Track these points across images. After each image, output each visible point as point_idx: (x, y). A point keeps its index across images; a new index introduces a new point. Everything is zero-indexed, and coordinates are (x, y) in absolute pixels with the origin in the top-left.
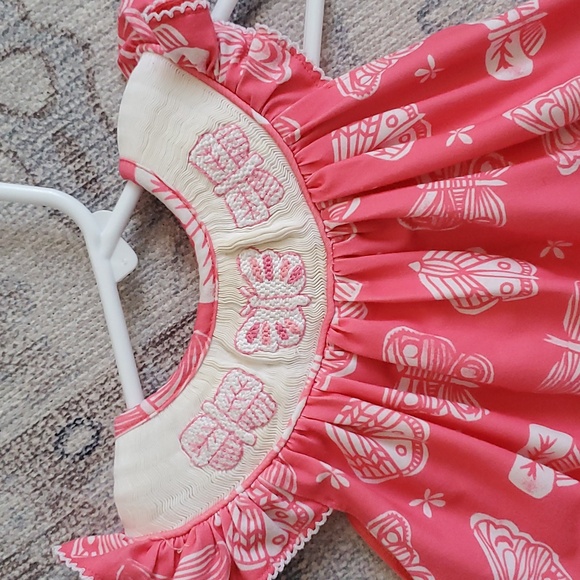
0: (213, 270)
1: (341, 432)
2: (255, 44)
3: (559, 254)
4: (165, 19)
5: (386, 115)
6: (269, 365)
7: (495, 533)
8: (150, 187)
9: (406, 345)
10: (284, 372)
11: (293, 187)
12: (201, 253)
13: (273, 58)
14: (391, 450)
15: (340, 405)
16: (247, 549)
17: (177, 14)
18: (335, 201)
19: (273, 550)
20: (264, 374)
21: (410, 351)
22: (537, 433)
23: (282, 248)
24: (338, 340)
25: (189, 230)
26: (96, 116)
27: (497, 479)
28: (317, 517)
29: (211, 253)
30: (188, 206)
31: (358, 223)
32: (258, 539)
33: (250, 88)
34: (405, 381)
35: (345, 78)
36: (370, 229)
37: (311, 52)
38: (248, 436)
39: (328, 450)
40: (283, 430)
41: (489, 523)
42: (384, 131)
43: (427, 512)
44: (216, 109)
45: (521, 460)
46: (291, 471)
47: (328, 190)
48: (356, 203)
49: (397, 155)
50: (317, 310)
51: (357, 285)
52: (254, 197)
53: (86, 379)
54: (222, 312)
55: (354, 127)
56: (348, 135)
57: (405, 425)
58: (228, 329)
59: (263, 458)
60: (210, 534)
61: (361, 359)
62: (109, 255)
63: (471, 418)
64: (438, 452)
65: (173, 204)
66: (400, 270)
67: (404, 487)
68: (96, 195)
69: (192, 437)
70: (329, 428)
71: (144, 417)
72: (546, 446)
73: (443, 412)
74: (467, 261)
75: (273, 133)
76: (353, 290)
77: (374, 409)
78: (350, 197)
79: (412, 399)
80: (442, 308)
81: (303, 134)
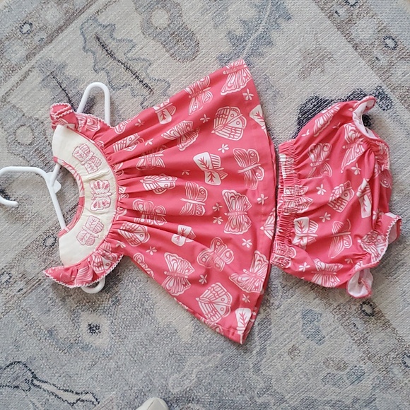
0: (83, 187)
1: (123, 232)
2: (89, 120)
4: (60, 117)
5: (129, 137)
6: (101, 214)
7: (172, 258)
8: (62, 164)
9: (139, 204)
10: (106, 215)
11: (104, 160)
12: (79, 182)
13: (94, 123)
14: (138, 236)
15: (121, 224)
16: (98, 267)
17: (64, 115)
18: (116, 164)
19: (106, 268)
20: (99, 217)
21: (141, 206)
22: (180, 227)
23: (102, 179)
24: (120, 205)
25: (75, 176)
26: (47, 143)
27: (169, 241)
28: (119, 257)
29: (82, 182)
30: (74, 169)
31: (124, 170)
32: (101, 264)
33: (88, 133)
34: (143, 216)
35: (117, 127)
36: (128, 171)
37: (107, 121)
38: (96, 235)
39: (120, 238)
40: (106, 233)
41: (170, 255)
42: (128, 142)
43: (151, 253)
44: (80, 140)
45: (175, 235)
46: (109, 244)
47: (113, 161)
48: (122, 164)
49: (132, 149)
50: (114, 197)
51: (125, 188)
52: (93, 164)
53: (50, 223)
54: (86, 199)
55: (119, 142)
56: (118, 144)
57: (140, 228)
58: (88, 204)
59: (101, 241)
60: (86, 264)
61: (128, 210)
62: (53, 185)
63: (160, 224)
64: (153, 235)
65: (69, 169)
66: (138, 182)
67: (144, 247)
68: (48, 167)
69: (80, 236)
70: (119, 231)
71: (66, 232)
72: (183, 231)
73: (152, 223)
74: (157, 178)
75: (97, 145)
76: (123, 190)
77: (131, 224)
78: (120, 162)
79: (143, 220)
80: (151, 192)
81: (105, 145)
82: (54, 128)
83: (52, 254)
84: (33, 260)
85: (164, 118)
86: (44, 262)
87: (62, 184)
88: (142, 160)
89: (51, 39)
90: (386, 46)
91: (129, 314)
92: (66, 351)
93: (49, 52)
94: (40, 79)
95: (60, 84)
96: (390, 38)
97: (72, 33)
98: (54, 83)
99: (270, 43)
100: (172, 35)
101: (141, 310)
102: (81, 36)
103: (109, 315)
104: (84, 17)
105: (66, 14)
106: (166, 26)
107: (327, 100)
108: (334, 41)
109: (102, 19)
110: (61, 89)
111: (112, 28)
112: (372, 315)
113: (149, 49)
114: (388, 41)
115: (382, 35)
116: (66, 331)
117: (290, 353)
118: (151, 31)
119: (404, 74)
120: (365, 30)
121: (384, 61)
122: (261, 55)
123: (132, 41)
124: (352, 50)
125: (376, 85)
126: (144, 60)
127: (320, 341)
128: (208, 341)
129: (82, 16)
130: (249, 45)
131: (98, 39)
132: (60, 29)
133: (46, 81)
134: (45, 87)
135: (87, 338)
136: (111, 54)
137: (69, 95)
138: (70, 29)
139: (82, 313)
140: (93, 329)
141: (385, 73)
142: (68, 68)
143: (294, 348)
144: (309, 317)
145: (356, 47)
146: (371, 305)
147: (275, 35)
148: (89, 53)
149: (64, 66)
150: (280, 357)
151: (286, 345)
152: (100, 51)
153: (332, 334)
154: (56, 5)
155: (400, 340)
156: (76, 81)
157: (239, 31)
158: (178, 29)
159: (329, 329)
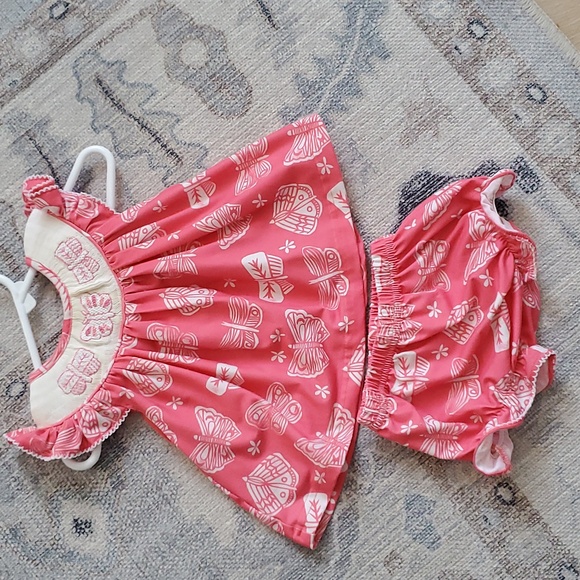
0: (69, 304)
1: (130, 373)
2: (81, 201)
3: (233, 285)
4: (37, 196)
5: (143, 228)
6: (97, 345)
7: (206, 415)
8: (39, 269)
9: (157, 331)
10: (104, 348)
11: (103, 263)
12: (63, 297)
13: (89, 206)
14: (154, 380)
15: (129, 361)
16: (90, 429)
17: (42, 193)
18: (123, 268)
19: (103, 429)
20: (94, 350)
21: (159, 333)
22: (220, 367)
23: (100, 291)
24: (128, 331)
25: (57, 287)
26: (17, 238)
27: (202, 388)
28: (123, 413)
29: (68, 297)
30: (56, 276)
31: (134, 277)
32: (94, 424)
33: (80, 221)
34: (163, 349)
35: (125, 213)
36: (141, 279)
37: (110, 203)
38: (88, 379)
39: (126, 382)
40: (104, 375)
41: (203, 410)
42: (142, 236)
43: (175, 407)
44: (67, 231)
45: (212, 379)
46: (108, 392)
47: (118, 263)
48: (131, 268)
49: (146, 246)
50: (118, 319)
51: (135, 306)
52: (86, 269)
53: (18, 361)
54: (74, 323)
55: (128, 235)
56: (126, 239)
57: (157, 367)
58: (77, 331)
59: (96, 388)
60: (72, 423)
61: (139, 339)
62: (23, 302)
63: (189, 362)
64: (178, 379)
65: (49, 276)
66: (155, 298)
67: (163, 397)
68: (17, 274)
69: (62, 381)
70: (124, 372)
71: (41, 373)
72: (224, 372)
73: (177, 360)
74: (185, 291)
75: (93, 240)
76: (133, 308)
77: (143, 361)
78: (129, 266)
79: (162, 355)
80: (175, 312)
81: (106, 239)
82: (28, 213)
83: (20, 408)
85: (197, 201)
86: (7, 422)
87: (39, 300)
88: (163, 263)
89: (28, 80)
90: (530, 97)
91: (138, 503)
92: (37, 562)
93: (25, 101)
94: (9, 141)
95: (39, 149)
96: (535, 86)
97: (60, 75)
98: (30, 147)
99: (358, 93)
100: (211, 77)
101: (156, 496)
102: (74, 78)
103: (107, 506)
104: (78, 50)
105: (51, 45)
106: (202, 64)
107: (442, 178)
108: (454, 91)
109: (107, 53)
110: (41, 157)
111: (120, 66)
112: (512, 503)
113: (177, 97)
114: (532, 91)
115: (524, 82)
116: (38, 530)
117: (387, 563)
118: (179, 71)
119: (557, 139)
120: (498, 74)
121: (527, 120)
122: (344, 109)
123: (150, 86)
124: (479, 103)
125: (516, 156)
126: (168, 114)
127: (434, 544)
128: (261, 546)
129: (76, 48)
130: (327, 95)
131: (100, 82)
132: (43, 68)
133: (18, 144)
134: (18, 152)
135: (72, 541)
136: (119, 106)
137: (54, 165)
138: (57, 67)
139: (64, 502)
140: (81, 527)
141: (528, 137)
142: (54, 124)
143: (393, 556)
144: (417, 505)
145: (485, 99)
146: (510, 488)
147: (366, 81)
148: (86, 103)
149: (45, 123)
150: (372, 568)
151: (381, 550)
152: (101, 99)
153: (452, 533)
154: (37, 32)
155: (555, 542)
156: (64, 144)
157: (312, 73)
158: (221, 69)
159: (447, 525)
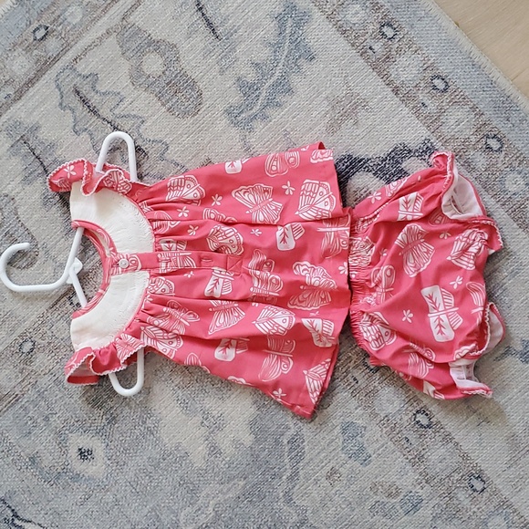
83: (31, 362)
84: (7, 371)
86: (22, 373)
89: (20, 94)
90: (435, 88)
91: (128, 434)
92: (52, 483)
93: (18, 111)
94: (8, 145)
95: (32, 150)
96: (438, 77)
97: (45, 86)
98: (25, 149)
99: (290, 91)
100: (168, 84)
101: (142, 429)
102: (57, 90)
103: (104, 437)
104: (59, 66)
105: (36, 63)
106: (160, 73)
107: (362, 160)
108: (369, 85)
109: (82, 68)
110: (34, 157)
111: (93, 78)
112: (429, 426)
113: (141, 102)
114: (436, 82)
115: (429, 74)
116: (51, 458)
117: (328, 478)
118: (142, 80)
119: (458, 122)
120: (407, 69)
121: (432, 107)
122: (279, 105)
123: (119, 93)
124: (392, 95)
125: (423, 138)
126: (135, 116)
127: (366, 462)
128: (227, 466)
129: (56, 65)
130: (264, 94)
131: (78, 93)
132: (30, 83)
133: (15, 147)
134: (15, 154)
135: (79, 466)
136: (94, 111)
137: (45, 164)
138: (42, 82)
139: (70, 435)
140: (84, 454)
141: (434, 122)
142: (43, 129)
143: (333, 472)
144: (350, 432)
145: (396, 91)
146: (427, 415)
147: (295, 80)
148: (68, 111)
149: (36, 128)
150: (316, 481)
151: (323, 467)
152: (80, 106)
153: (380, 452)
154: (24, 52)
155: (465, 457)
156: (52, 145)
157: (251, 77)
158: (176, 77)
159: (376, 446)
